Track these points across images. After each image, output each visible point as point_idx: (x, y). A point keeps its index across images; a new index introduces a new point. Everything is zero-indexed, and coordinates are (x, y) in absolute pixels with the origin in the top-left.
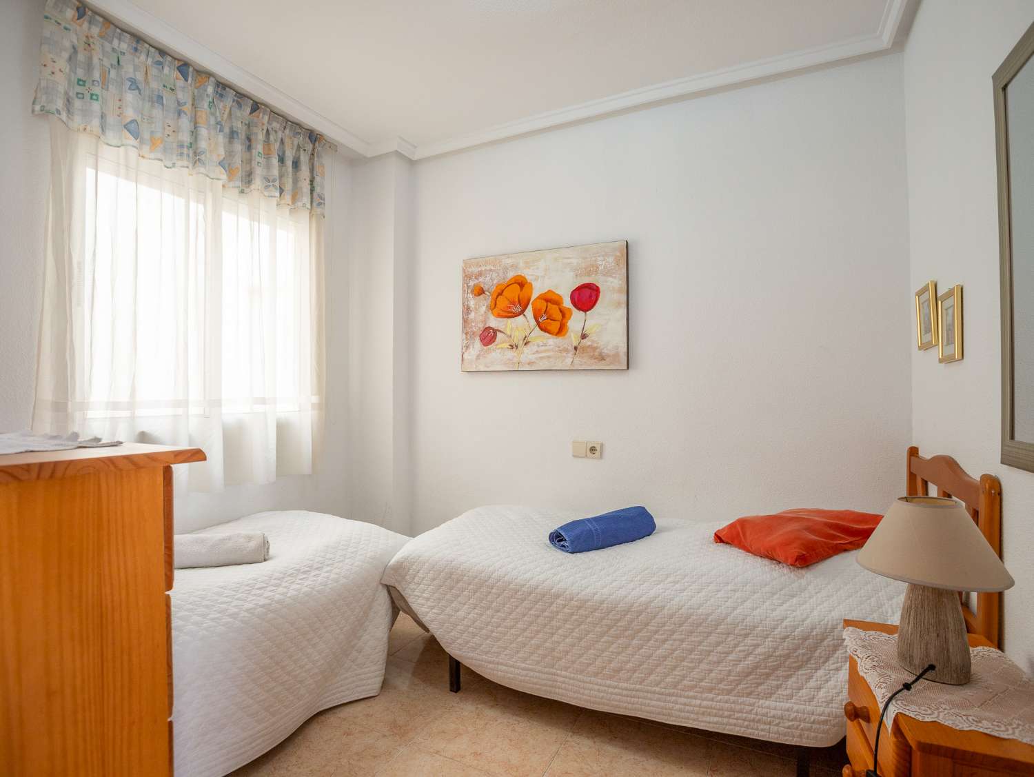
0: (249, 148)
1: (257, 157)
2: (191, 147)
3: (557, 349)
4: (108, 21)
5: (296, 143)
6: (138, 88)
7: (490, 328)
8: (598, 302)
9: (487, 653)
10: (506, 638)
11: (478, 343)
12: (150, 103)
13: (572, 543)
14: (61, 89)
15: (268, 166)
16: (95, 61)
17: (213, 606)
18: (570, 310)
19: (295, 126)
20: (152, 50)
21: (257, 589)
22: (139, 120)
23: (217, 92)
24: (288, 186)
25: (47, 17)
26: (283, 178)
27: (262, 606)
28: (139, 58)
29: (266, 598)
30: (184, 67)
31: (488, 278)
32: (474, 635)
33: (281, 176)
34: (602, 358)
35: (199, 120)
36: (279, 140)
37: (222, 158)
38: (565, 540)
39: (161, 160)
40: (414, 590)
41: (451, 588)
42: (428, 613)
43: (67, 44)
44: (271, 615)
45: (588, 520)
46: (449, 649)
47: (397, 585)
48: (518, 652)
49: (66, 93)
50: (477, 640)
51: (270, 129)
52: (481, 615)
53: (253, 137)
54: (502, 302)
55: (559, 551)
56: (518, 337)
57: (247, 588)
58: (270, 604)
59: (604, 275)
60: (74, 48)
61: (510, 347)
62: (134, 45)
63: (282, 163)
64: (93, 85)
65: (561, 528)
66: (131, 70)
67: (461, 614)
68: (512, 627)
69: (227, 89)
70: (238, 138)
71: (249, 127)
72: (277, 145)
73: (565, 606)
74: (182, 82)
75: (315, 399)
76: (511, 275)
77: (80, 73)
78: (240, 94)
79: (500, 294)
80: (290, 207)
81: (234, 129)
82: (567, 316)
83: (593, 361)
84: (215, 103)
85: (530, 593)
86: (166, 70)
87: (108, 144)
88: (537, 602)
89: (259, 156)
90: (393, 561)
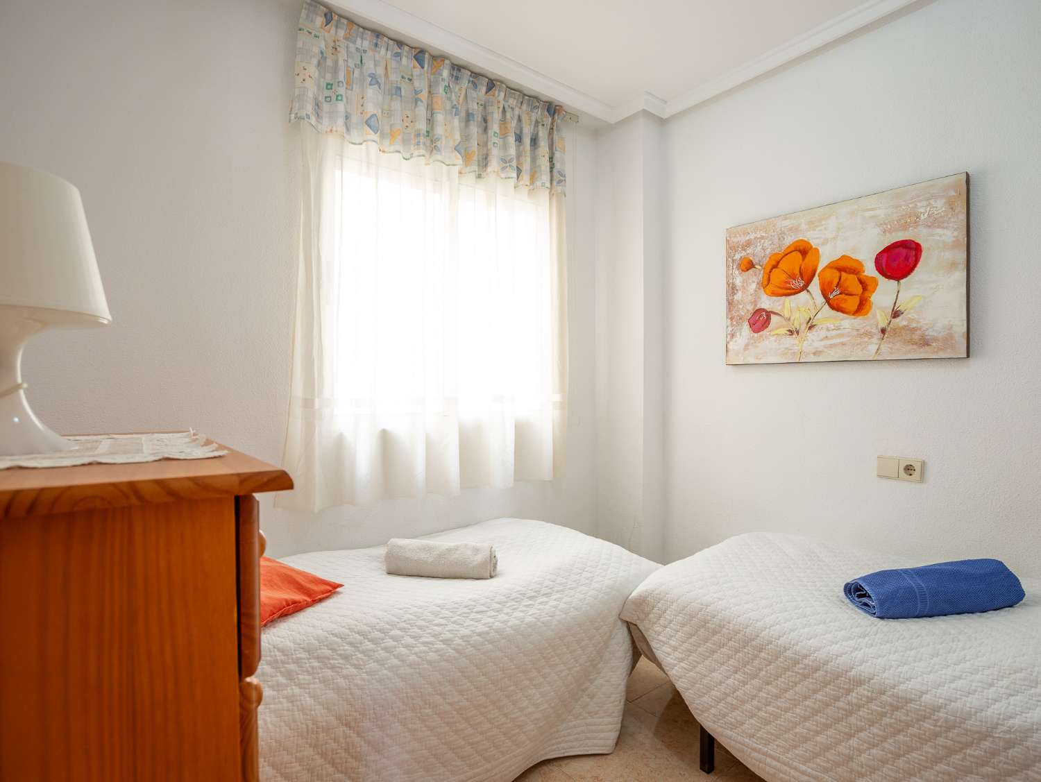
0: (486, 130)
1: (493, 137)
2: (428, 136)
3: (855, 333)
4: (352, 22)
5: (533, 119)
6: (377, 83)
7: (764, 310)
8: (918, 266)
9: (752, 736)
10: (779, 722)
11: (746, 329)
12: (390, 97)
13: (882, 603)
14: (310, 95)
15: (505, 147)
16: (341, 62)
17: (428, 627)
18: (874, 279)
19: (532, 100)
20: (391, 43)
21: (476, 612)
22: (379, 115)
23: (453, 75)
24: (526, 165)
25: (300, 30)
26: (521, 159)
27: (479, 634)
28: (379, 53)
29: (484, 625)
30: (420, 54)
31: (759, 248)
32: (734, 708)
33: (519, 156)
34: (925, 342)
35: (435, 106)
36: (516, 117)
37: (457, 142)
38: (869, 596)
39: (399, 152)
40: (658, 634)
41: (706, 640)
42: (675, 665)
43: (316, 50)
44: (489, 647)
45: (906, 571)
46: (700, 718)
47: (638, 623)
48: (795, 747)
49: (316, 99)
50: (737, 715)
51: (506, 106)
52: (745, 683)
53: (489, 118)
54: (778, 277)
55: (861, 612)
56: (799, 320)
57: (466, 610)
58: (487, 633)
59: (929, 227)
60: (322, 53)
61: (788, 333)
62: (375, 41)
63: (520, 142)
64: (338, 86)
65: (864, 579)
66: (372, 66)
67: (717, 676)
68: (787, 710)
69: (462, 70)
70: (474, 121)
71: (485, 107)
72: (514, 124)
73: (870, 700)
74: (418, 70)
75: (557, 398)
76: (789, 240)
77: (329, 77)
78: (475, 74)
79: (775, 267)
80: (527, 188)
81: (471, 111)
82: (869, 288)
83: (910, 347)
84: (451, 87)
85: (817, 669)
86: (404, 60)
87: (353, 143)
88: (826, 684)
89: (494, 135)
90: (635, 594)
